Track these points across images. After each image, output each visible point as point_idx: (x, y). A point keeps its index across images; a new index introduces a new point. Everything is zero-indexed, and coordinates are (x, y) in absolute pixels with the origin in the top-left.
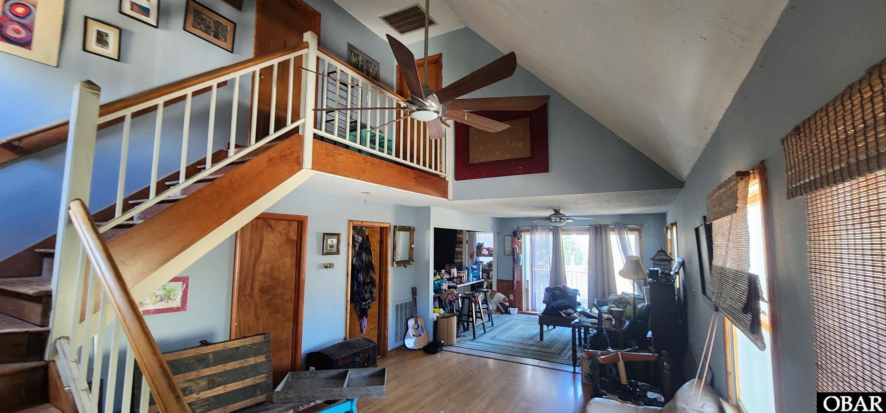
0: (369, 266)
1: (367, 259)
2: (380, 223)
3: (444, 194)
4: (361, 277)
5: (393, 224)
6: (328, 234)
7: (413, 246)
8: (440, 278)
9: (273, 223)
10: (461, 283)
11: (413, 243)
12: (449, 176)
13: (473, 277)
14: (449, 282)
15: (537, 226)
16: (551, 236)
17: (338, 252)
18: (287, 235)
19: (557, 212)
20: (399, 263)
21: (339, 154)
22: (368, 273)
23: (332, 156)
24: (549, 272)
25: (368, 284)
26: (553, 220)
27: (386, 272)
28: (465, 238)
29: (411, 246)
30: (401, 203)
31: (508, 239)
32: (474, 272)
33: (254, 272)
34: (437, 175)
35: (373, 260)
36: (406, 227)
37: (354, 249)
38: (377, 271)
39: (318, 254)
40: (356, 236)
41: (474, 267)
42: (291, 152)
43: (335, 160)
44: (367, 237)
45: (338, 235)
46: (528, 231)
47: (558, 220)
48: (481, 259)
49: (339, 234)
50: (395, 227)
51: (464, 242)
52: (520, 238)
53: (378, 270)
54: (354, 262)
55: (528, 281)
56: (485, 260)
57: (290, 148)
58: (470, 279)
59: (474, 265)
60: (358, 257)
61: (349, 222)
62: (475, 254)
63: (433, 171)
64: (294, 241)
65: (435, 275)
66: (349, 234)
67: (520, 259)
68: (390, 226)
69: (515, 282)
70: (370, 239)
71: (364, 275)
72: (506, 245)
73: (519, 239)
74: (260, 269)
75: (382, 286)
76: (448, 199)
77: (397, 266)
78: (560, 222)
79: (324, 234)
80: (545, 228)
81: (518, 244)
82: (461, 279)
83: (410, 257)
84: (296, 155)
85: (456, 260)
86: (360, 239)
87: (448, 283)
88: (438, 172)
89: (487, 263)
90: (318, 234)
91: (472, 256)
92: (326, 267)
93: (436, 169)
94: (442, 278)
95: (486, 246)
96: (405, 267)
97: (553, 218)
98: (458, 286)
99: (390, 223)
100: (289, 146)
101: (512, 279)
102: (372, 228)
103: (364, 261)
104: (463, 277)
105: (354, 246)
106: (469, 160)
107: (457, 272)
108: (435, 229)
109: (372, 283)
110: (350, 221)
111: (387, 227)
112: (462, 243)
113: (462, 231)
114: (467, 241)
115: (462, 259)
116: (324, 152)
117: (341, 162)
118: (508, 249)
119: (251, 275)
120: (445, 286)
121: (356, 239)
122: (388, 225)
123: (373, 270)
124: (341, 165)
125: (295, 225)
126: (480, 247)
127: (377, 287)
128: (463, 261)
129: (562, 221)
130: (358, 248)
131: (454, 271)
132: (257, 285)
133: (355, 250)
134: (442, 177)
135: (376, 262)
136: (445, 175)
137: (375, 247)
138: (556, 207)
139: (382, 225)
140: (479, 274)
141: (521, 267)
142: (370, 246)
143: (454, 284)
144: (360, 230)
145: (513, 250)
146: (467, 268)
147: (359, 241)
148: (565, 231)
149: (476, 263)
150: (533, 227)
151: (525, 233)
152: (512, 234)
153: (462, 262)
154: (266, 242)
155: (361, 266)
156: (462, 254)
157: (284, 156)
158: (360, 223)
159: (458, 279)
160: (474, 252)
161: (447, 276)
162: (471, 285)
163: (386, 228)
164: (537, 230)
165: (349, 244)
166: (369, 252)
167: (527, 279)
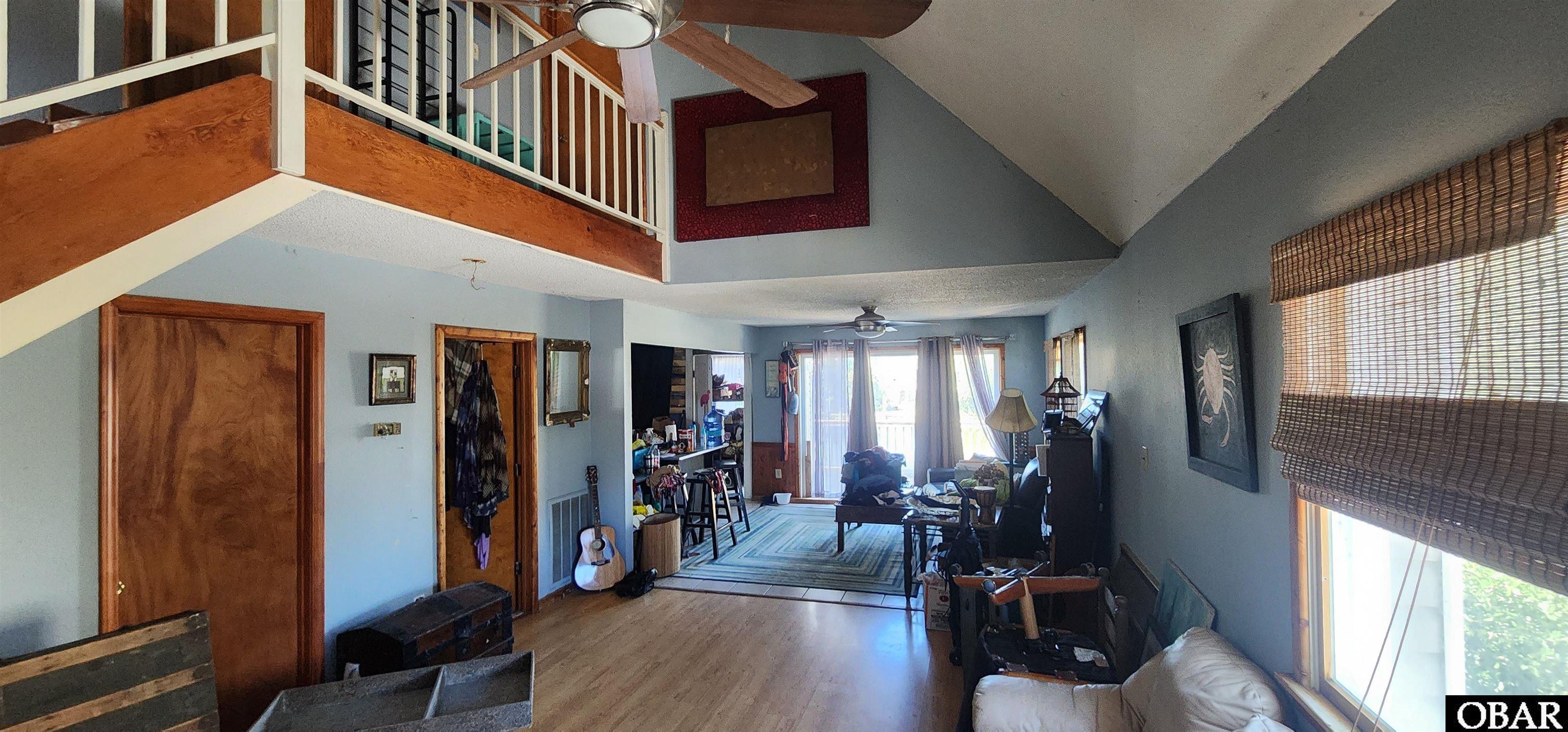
0: (491, 427)
1: (485, 412)
2: (511, 332)
3: (655, 271)
4: (472, 451)
5: (541, 335)
6: (382, 357)
7: (587, 382)
8: (643, 444)
9: (224, 328)
10: (686, 452)
11: (587, 377)
12: (664, 232)
13: (709, 440)
14: (663, 452)
15: (827, 341)
16: (851, 359)
17: (410, 398)
18: (270, 359)
19: (869, 311)
20: (558, 418)
21: (391, 148)
22: (486, 441)
23: (369, 151)
24: (847, 425)
25: (488, 464)
26: (862, 328)
27: (530, 438)
28: (691, 364)
29: (583, 382)
30: (558, 292)
31: (773, 366)
32: (711, 430)
33: (172, 453)
34: (637, 228)
35: (499, 413)
36: (571, 341)
37: (451, 392)
38: (509, 435)
39: (359, 403)
40: (457, 362)
41: (711, 420)
42: (235, 122)
43: (379, 162)
44: (484, 363)
45: (407, 360)
46: (809, 350)
47: (872, 328)
48: (719, 405)
49: (413, 356)
50: (547, 342)
51: (688, 375)
52: (795, 364)
53: (512, 434)
54: (454, 419)
55: (809, 443)
56: (727, 407)
57: (230, 111)
58: (702, 444)
59: (709, 416)
60: (463, 409)
61: (436, 329)
62: (711, 395)
63: (628, 217)
64: (290, 373)
65: (634, 439)
66: (437, 356)
67: (794, 402)
68: (535, 339)
69: (786, 444)
70: (490, 369)
71: (478, 444)
72: (768, 378)
73: (792, 366)
74: (192, 443)
75: (520, 467)
76: (661, 280)
77: (554, 424)
78: (875, 330)
79: (371, 356)
80: (840, 344)
81: (790, 375)
82: (687, 445)
83: (582, 405)
84: (250, 133)
85: (672, 410)
86: (467, 368)
87: (661, 454)
88: (639, 222)
89: (730, 413)
90: (354, 357)
91: (704, 401)
92: (381, 432)
93: (635, 214)
94: (648, 445)
95: (728, 380)
96: (572, 425)
97: (862, 323)
98: (681, 459)
99: (535, 334)
100: (228, 105)
101: (779, 440)
102: (494, 343)
103: (478, 416)
104: (691, 440)
105: (451, 384)
106: (705, 199)
107: (678, 433)
108: (635, 347)
109: (499, 462)
110: (437, 327)
111: (530, 341)
112: (684, 376)
113: (684, 350)
114: (694, 372)
115: (684, 406)
116: (344, 137)
117: (397, 170)
118: (772, 384)
119: (163, 460)
120: (655, 461)
121: (457, 369)
122: (530, 338)
123: (500, 434)
124: (396, 176)
125: (290, 333)
126: (718, 382)
127: (510, 470)
128: (687, 409)
129: (879, 328)
130: (462, 387)
131: (672, 429)
132: (184, 484)
133: (456, 393)
134: (649, 233)
135: (504, 414)
136: (653, 227)
137: (502, 384)
138: (869, 303)
139: (515, 337)
140: (720, 433)
141: (796, 417)
142: (491, 383)
143: (673, 455)
144: (466, 349)
145: (782, 387)
146: (694, 423)
147: (465, 373)
148: (876, 348)
149: (715, 413)
150: (818, 342)
151: (804, 355)
152: (778, 356)
153: (684, 411)
154: (205, 376)
155: (470, 428)
156: (684, 397)
157: (211, 130)
158: (464, 333)
159: (680, 446)
160: (709, 392)
161: (657, 440)
162: (705, 455)
163: (527, 342)
164: (826, 350)
165: (437, 380)
166: (487, 395)
167: (808, 440)
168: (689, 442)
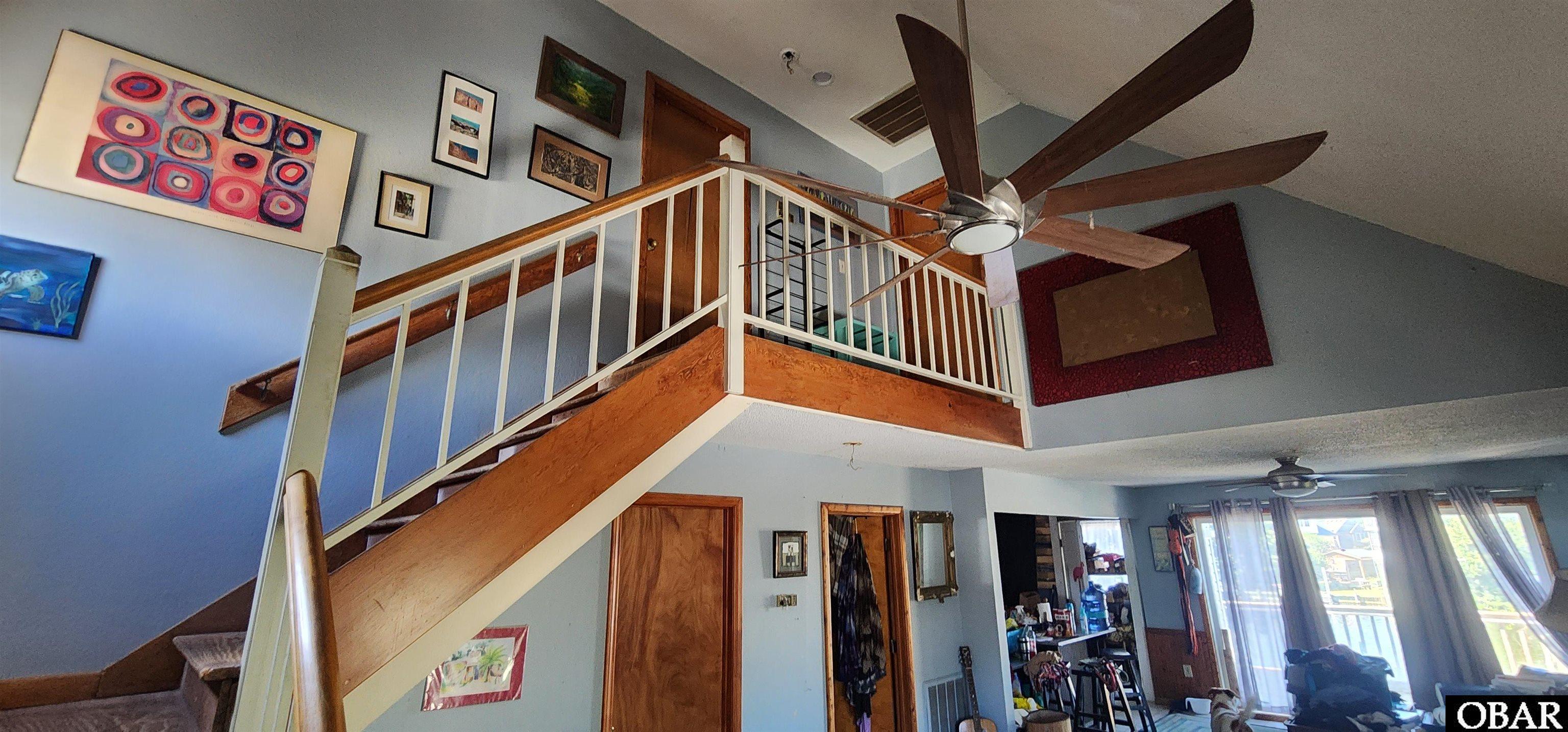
0: (866, 601)
1: (861, 585)
2: (882, 506)
3: (1016, 438)
4: (852, 624)
5: (907, 508)
6: (783, 533)
7: (952, 554)
8: (1015, 624)
9: (678, 512)
10: (1065, 636)
11: (952, 549)
12: (1021, 398)
13: (1091, 622)
14: (1039, 635)
15: (1229, 501)
16: (1269, 524)
17: (803, 572)
18: (706, 538)
19: (1287, 464)
20: (928, 593)
21: (797, 362)
22: (864, 614)
23: (783, 367)
24: (1279, 610)
25: (866, 639)
26: (1281, 485)
27: (903, 614)
28: (1057, 533)
29: (949, 554)
30: (921, 464)
31: (1159, 535)
32: (1092, 610)
33: (646, 614)
34: (993, 398)
35: (873, 586)
36: (935, 513)
37: (833, 563)
38: (884, 609)
39: (766, 576)
40: (836, 536)
41: (1090, 598)
42: (703, 362)
43: (789, 374)
44: (858, 537)
45: (801, 535)
46: (1206, 513)
47: (1296, 484)
48: (1095, 579)
49: (805, 532)
50: (913, 514)
51: (1055, 544)
52: (1189, 530)
53: (886, 608)
54: (835, 591)
55: (1225, 632)
56: (1106, 582)
57: (701, 355)
58: (1083, 627)
59: (1087, 593)
60: (843, 581)
61: (821, 507)
62: (1085, 568)
63: (985, 388)
64: (718, 548)
65: (1007, 617)
66: (823, 532)
67: (1196, 578)
68: (902, 511)
69: (1193, 633)
70: (864, 542)
71: (857, 618)
72: (1156, 548)
73: (1186, 533)
74: (657, 608)
75: (895, 643)
76: (1022, 446)
77: (925, 599)
78: (1301, 486)
79: (775, 533)
80: (1249, 505)
81: (1184, 544)
82: (1065, 628)
83: (950, 578)
84: (712, 368)
85: (1040, 584)
86: (844, 541)
87: (1036, 637)
88: (995, 391)
89: (1110, 589)
90: (762, 533)
91: (1078, 575)
92: (782, 603)
93: (991, 385)
94: (1021, 626)
95: (1101, 549)
96: (942, 601)
97: (1280, 479)
98: (1061, 644)
99: (902, 507)
100: (701, 351)
101: (1181, 626)
102: (866, 517)
103: (856, 589)
104: (1069, 622)
105: (833, 557)
106: (1061, 361)
107: (1053, 613)
108: (997, 515)
109: (875, 637)
110: (822, 504)
111: (898, 514)
112: (1050, 546)
113: (1046, 518)
114: (1060, 541)
115: (1054, 580)
116: (767, 359)
117: (801, 379)
118: (1162, 555)
119: (640, 623)
120: (1030, 644)
121: (836, 543)
122: (898, 512)
123: (875, 607)
124: (801, 384)
125: (719, 515)
126: (1090, 552)
127: (886, 644)
128: (1057, 583)
129: (1307, 484)
130: (840, 560)
131: (1045, 608)
132: (652, 644)
133: (836, 566)
134: (1005, 401)
135: (879, 590)
136: (1011, 396)
137: (875, 556)
138: (1285, 451)
139: (885, 511)
140: (1104, 615)
141: (1201, 598)
142: (865, 556)
143: (1051, 639)
144: (843, 524)
145: (1176, 559)
146: (1068, 601)
147: (843, 547)
148: (1305, 508)
149: (1094, 589)
150: (1217, 503)
151: (1199, 519)
152: (1164, 520)
153: (1054, 587)
154: (667, 553)
155: (849, 601)
156: (1053, 570)
157: (691, 370)
158: (843, 509)
159: (1057, 628)
160: (1082, 564)
161: (1028, 621)
162: (1087, 640)
163: (896, 515)
164: (1230, 512)
165: (823, 554)
166: (863, 568)
167: (1223, 627)
168: (1067, 625)
